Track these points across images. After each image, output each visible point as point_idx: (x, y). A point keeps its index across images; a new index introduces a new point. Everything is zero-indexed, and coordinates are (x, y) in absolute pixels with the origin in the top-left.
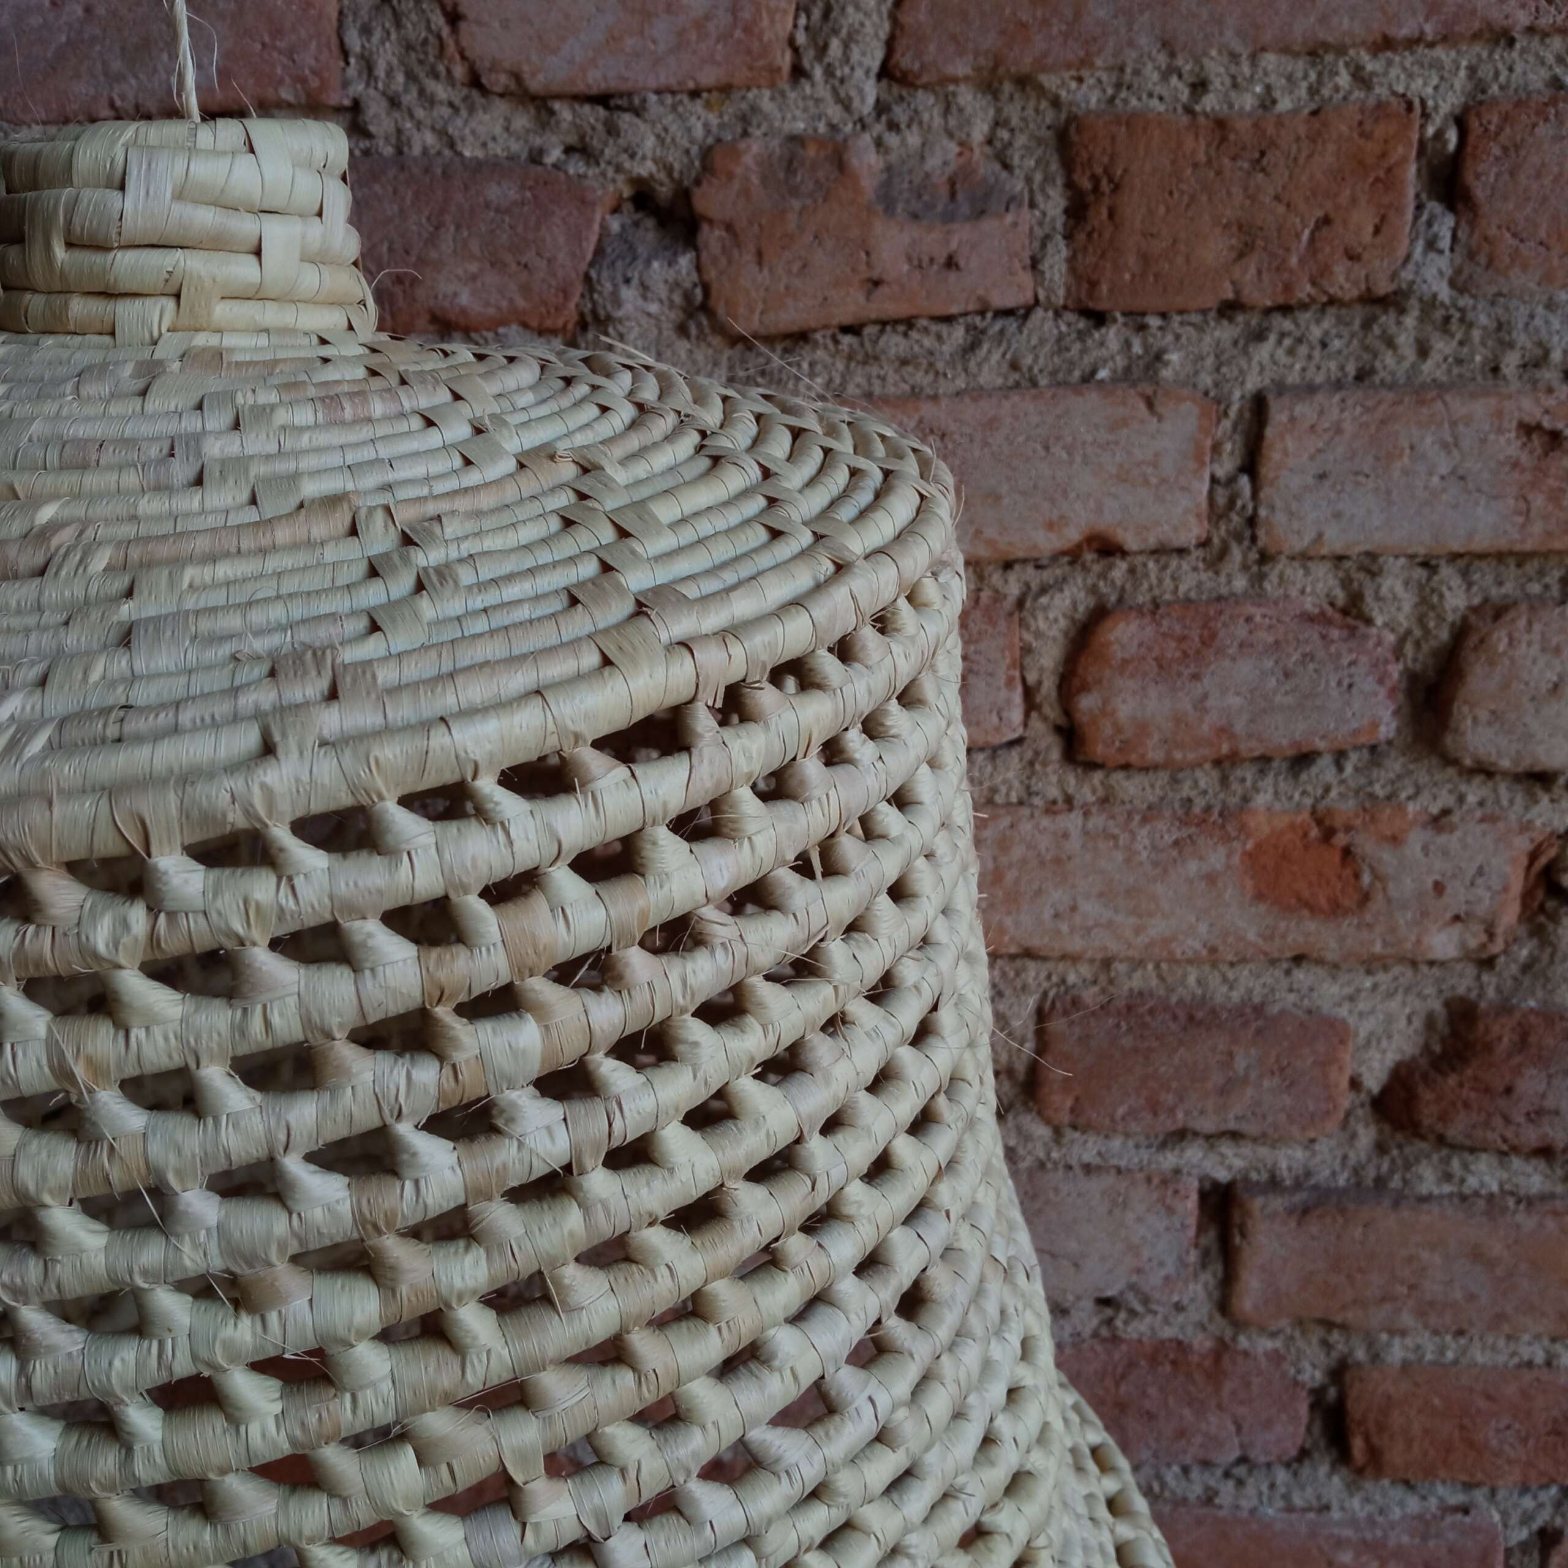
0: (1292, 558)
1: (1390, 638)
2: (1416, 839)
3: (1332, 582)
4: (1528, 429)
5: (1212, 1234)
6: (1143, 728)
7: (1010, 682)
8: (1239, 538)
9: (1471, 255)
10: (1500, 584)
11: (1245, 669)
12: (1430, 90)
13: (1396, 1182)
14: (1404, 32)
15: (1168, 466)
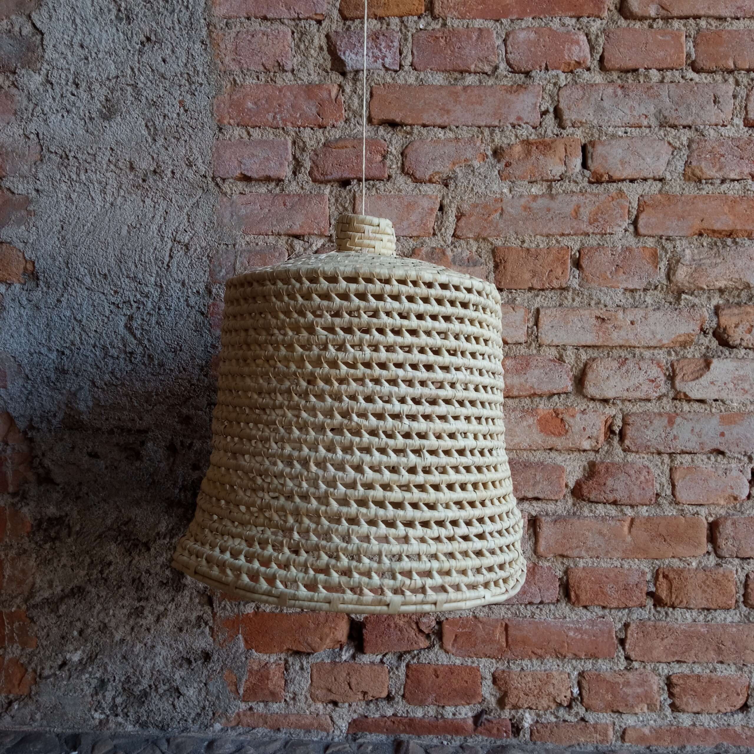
0: (546, 346)
1: (570, 366)
2: (578, 416)
3: (556, 352)
4: (597, 318)
5: (531, 530)
8: (534, 341)
9: (583, 279)
10: (594, 353)
11: (537, 372)
12: (572, 245)
13: (578, 513)
14: (566, 233)
15: (518, 323)
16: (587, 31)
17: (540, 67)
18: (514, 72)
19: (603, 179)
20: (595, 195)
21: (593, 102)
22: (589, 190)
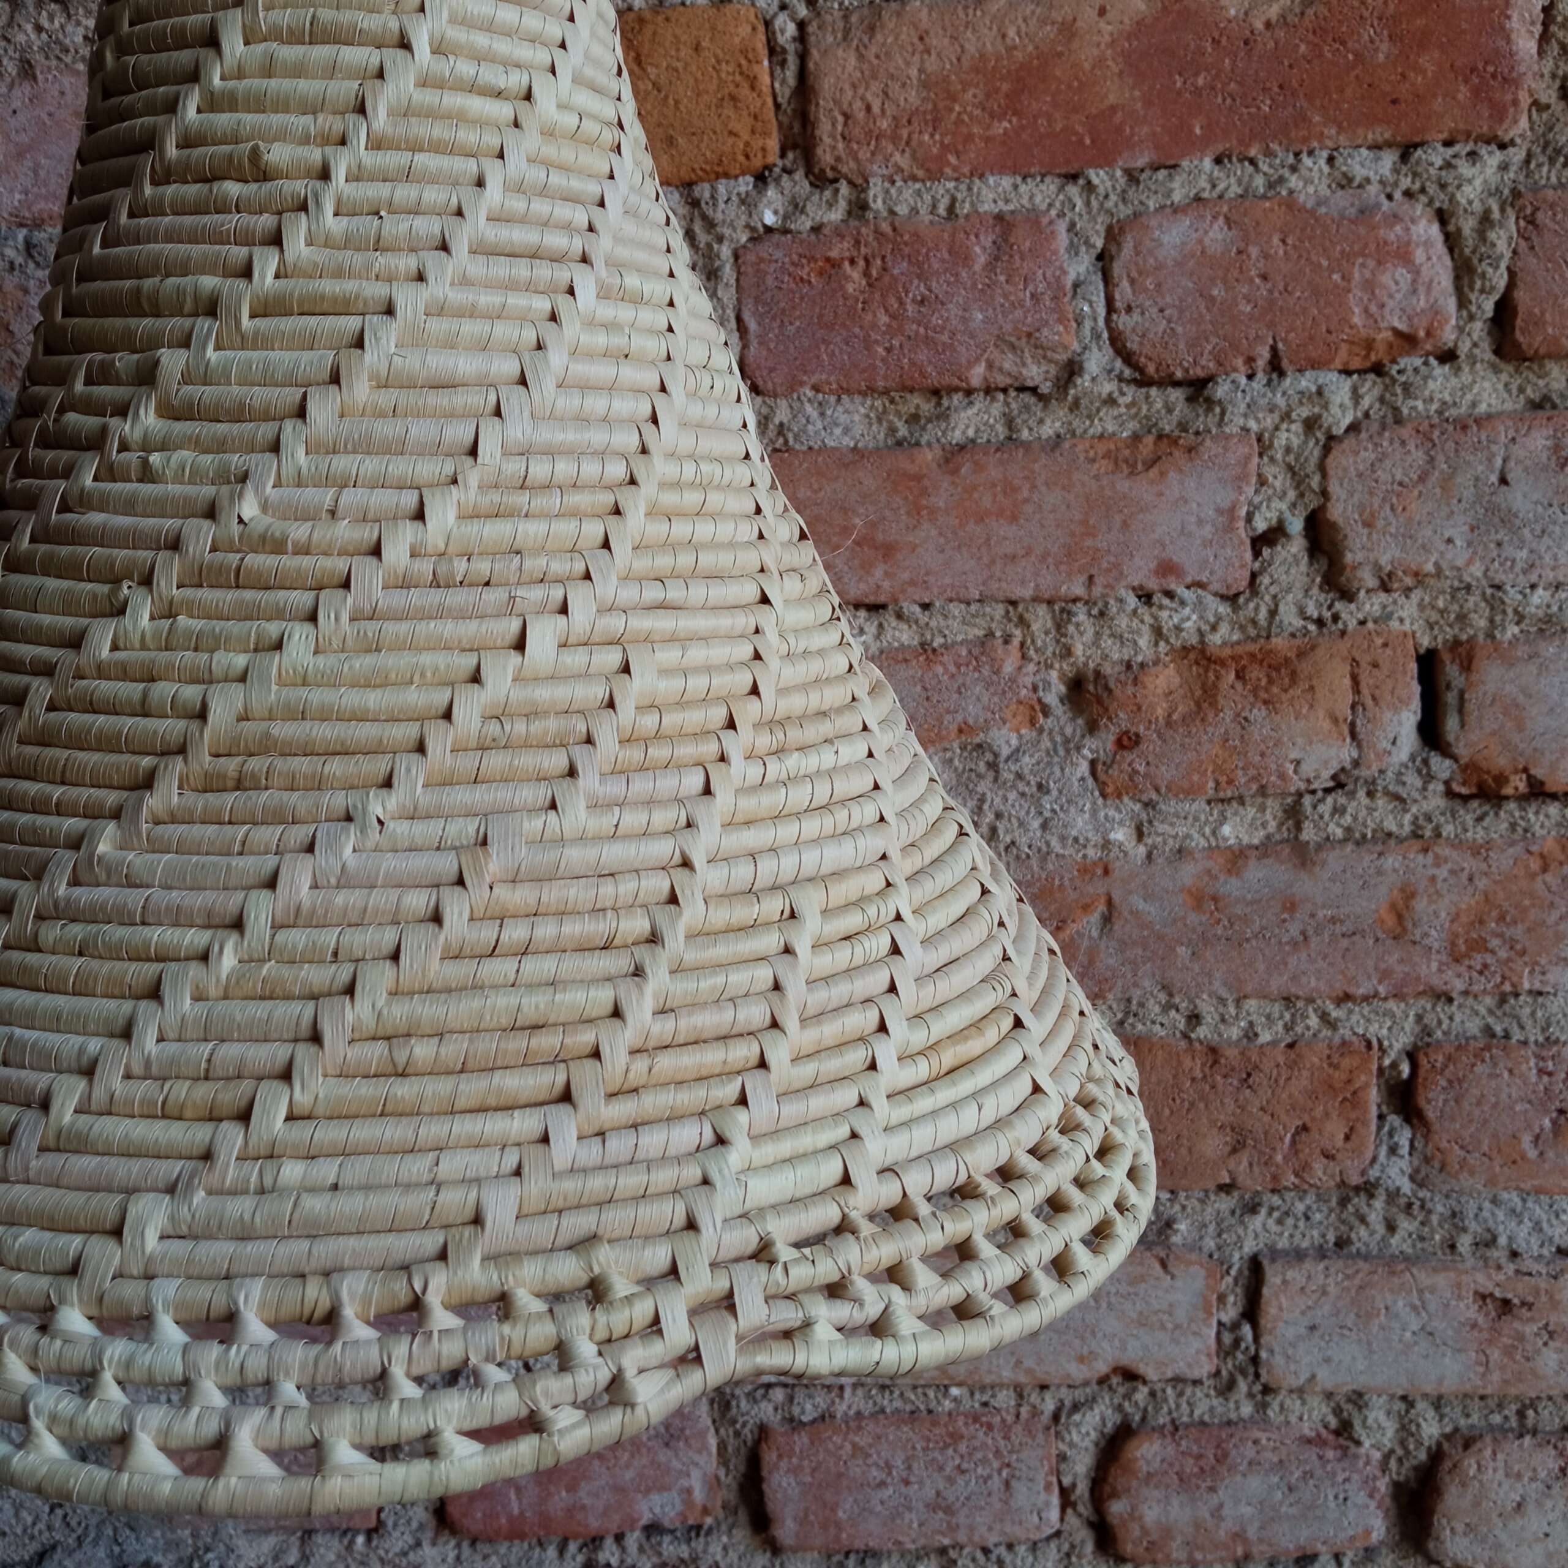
0: (1291, 1391)
1: (1377, 1455)
3: (1325, 1409)
4: (1483, 1297)
6: (1167, 1533)
7: (1048, 1487)
8: (1243, 1373)
9: (1427, 1160)
10: (1468, 1416)
11: (1255, 1484)
12: (1385, 1032)
14: (1361, 991)
15: (1181, 1315)
16: (1441, 200)
17: (1250, 360)
18: (1143, 381)
19: (1508, 791)
20: (1476, 850)
21: (1468, 493)
22: (1448, 830)
